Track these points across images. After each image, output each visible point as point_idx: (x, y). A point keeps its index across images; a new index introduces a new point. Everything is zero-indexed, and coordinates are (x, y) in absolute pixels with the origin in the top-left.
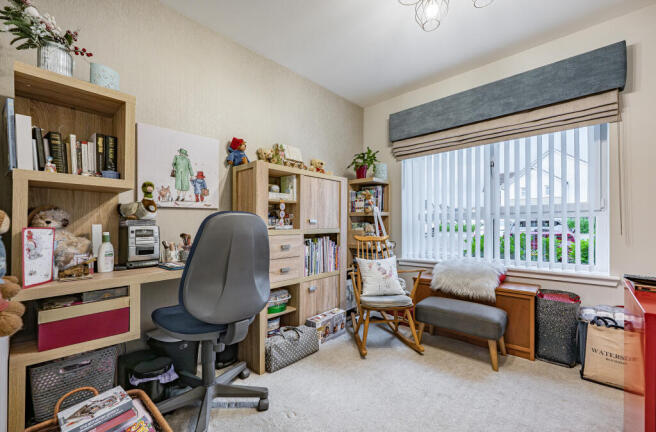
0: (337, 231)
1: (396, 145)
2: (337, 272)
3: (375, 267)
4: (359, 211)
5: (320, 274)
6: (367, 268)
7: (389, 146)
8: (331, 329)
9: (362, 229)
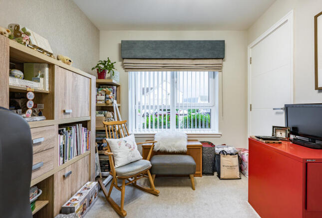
0: (88, 119)
1: (125, 61)
2: (89, 152)
3: (123, 144)
4: (101, 102)
5: (74, 158)
6: (117, 146)
7: (120, 61)
8: (87, 204)
9: (103, 115)
